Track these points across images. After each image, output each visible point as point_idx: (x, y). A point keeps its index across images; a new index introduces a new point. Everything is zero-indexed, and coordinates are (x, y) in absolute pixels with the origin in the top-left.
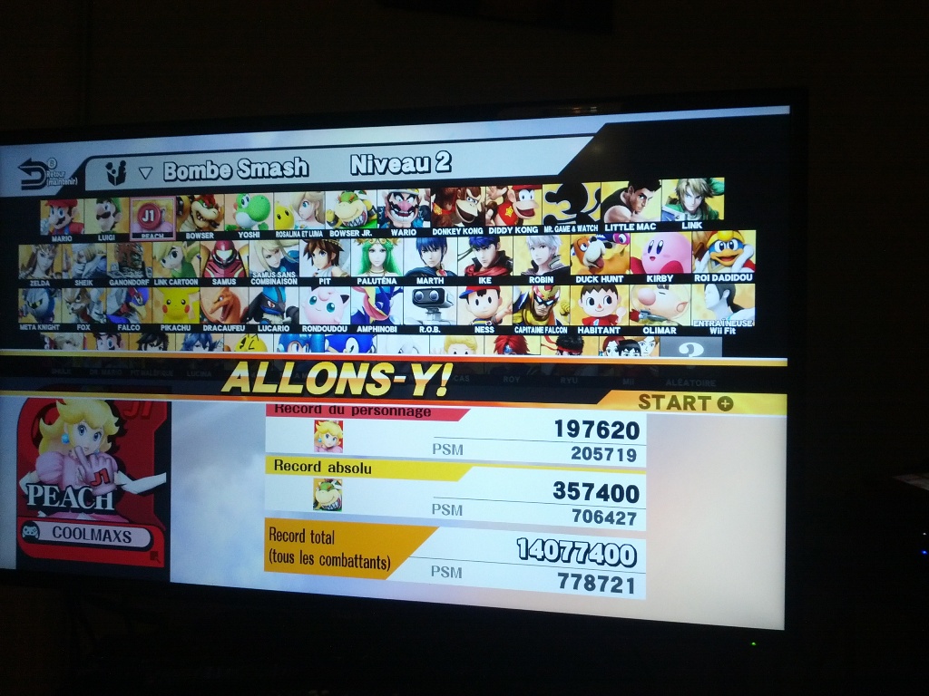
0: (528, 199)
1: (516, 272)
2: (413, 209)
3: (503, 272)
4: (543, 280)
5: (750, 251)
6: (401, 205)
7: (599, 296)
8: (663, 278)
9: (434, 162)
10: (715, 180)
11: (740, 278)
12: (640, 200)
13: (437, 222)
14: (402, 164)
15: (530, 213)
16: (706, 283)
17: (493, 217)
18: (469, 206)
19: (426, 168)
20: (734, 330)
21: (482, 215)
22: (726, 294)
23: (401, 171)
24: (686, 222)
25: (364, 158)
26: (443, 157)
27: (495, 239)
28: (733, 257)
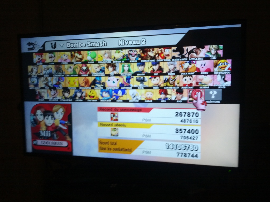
0: (167, 51)
1: (165, 72)
2: (136, 55)
3: (161, 72)
4: (172, 74)
5: (229, 65)
6: (132, 54)
7: (188, 78)
8: (206, 73)
9: (141, 42)
10: (220, 46)
11: (227, 73)
12: (199, 51)
13: (142, 58)
14: (132, 42)
15: (168, 55)
16: (218, 74)
17: (158, 57)
18: (151, 54)
19: (139, 43)
20: (225, 87)
21: (155, 56)
22: (223, 77)
23: (132, 44)
24: (212, 57)
25: (122, 41)
26: (144, 40)
27: (158, 63)
28: (225, 67)
